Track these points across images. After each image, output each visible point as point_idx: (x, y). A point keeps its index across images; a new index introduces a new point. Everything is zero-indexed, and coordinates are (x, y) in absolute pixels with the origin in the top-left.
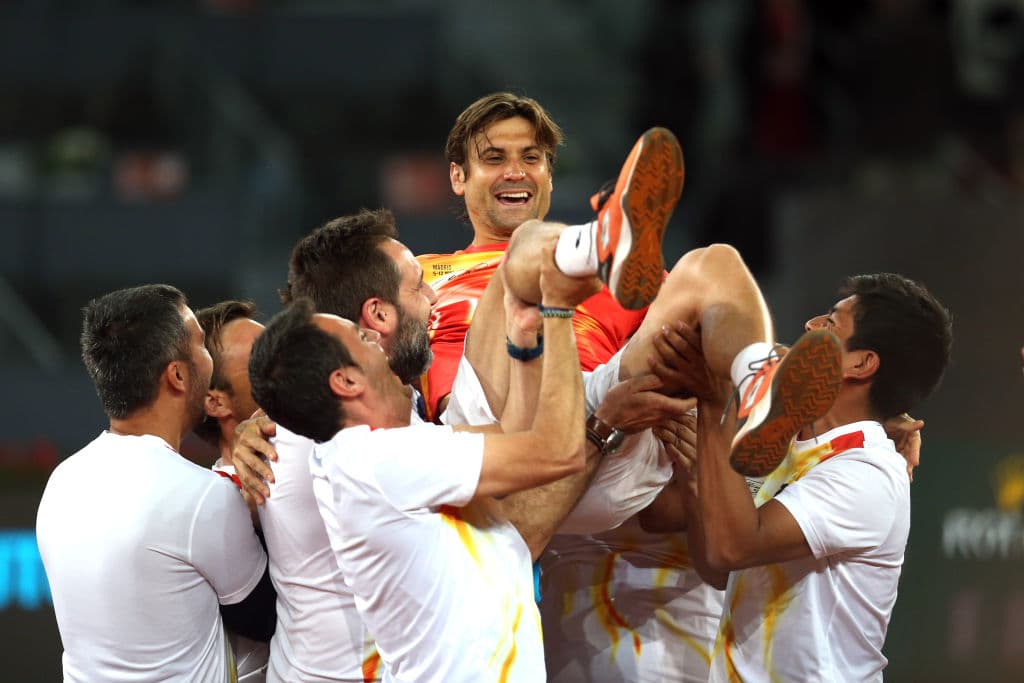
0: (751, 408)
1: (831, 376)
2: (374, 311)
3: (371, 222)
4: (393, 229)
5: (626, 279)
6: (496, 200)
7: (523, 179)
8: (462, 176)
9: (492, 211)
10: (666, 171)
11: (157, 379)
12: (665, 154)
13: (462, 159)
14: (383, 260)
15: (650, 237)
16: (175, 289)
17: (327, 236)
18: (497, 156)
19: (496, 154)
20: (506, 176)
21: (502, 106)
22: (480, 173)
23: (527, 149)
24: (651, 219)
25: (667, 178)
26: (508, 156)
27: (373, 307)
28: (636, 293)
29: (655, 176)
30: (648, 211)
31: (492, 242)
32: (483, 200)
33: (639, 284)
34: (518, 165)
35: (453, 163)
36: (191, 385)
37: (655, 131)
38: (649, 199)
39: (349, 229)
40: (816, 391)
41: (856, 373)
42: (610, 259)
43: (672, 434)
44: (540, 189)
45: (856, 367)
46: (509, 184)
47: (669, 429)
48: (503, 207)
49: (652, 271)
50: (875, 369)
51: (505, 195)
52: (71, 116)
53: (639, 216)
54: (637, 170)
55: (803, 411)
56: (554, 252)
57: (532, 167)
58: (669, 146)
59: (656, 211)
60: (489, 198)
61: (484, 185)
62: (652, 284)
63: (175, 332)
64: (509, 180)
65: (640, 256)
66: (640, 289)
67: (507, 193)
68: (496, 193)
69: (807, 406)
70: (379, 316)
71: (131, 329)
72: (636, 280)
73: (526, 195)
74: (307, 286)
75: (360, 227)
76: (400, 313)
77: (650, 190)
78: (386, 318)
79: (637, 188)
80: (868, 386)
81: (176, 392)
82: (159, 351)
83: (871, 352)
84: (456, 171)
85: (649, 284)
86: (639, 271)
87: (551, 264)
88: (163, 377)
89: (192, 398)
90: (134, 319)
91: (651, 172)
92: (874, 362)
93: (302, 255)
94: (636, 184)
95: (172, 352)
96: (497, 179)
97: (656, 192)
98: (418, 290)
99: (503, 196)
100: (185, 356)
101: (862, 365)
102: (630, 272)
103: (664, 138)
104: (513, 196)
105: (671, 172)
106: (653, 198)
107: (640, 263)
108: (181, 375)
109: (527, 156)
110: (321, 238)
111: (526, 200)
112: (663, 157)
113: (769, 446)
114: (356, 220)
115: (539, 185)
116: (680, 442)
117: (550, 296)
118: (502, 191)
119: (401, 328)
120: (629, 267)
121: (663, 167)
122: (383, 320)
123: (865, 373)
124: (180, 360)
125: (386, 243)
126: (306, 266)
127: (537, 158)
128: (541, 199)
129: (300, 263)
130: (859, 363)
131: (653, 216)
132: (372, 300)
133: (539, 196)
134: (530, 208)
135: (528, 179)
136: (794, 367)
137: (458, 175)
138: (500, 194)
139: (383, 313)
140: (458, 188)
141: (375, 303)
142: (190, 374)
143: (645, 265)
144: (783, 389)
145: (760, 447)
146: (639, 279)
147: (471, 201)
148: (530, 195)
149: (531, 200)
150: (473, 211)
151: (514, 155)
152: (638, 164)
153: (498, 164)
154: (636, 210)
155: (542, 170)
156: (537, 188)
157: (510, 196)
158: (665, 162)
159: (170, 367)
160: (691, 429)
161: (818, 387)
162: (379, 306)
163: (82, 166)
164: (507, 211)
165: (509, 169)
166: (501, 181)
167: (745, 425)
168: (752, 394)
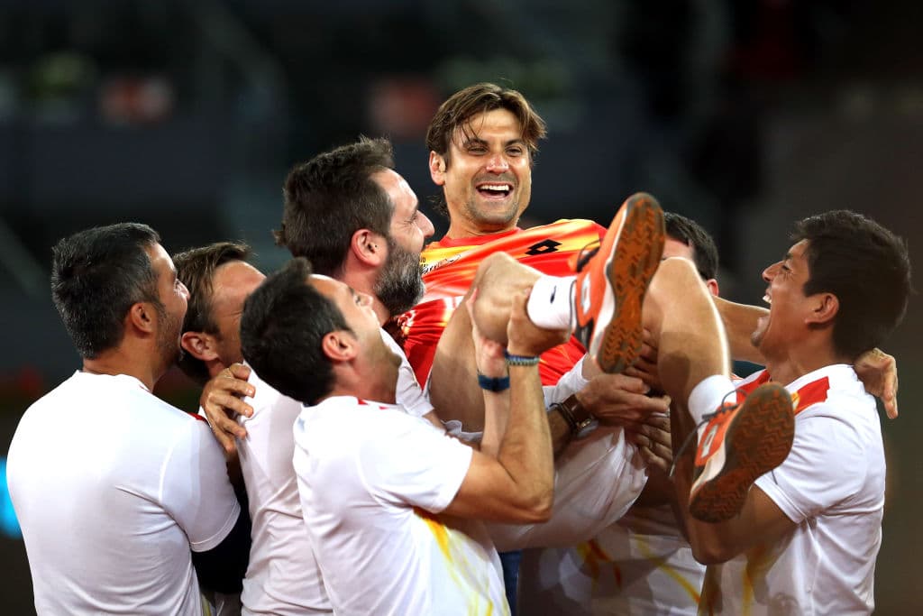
0: (707, 458)
2: (364, 243)
3: (366, 152)
4: (388, 159)
5: (608, 345)
6: (476, 191)
7: (505, 172)
8: (443, 166)
9: (473, 203)
10: (649, 238)
11: (122, 321)
12: (650, 221)
13: (443, 149)
14: (375, 191)
15: (632, 302)
16: (147, 227)
17: (320, 165)
18: (479, 147)
19: (478, 146)
20: (488, 168)
21: (489, 97)
22: (463, 164)
23: (511, 142)
24: (633, 285)
25: (650, 244)
26: (491, 148)
27: (364, 239)
28: (617, 358)
29: (639, 244)
30: (631, 278)
31: (470, 236)
32: (464, 191)
33: (620, 349)
34: (501, 157)
35: (433, 152)
36: (159, 326)
37: (639, 197)
38: (633, 265)
39: (343, 158)
41: (817, 317)
42: (591, 325)
43: (646, 438)
44: (521, 183)
45: (817, 311)
46: (492, 176)
47: (643, 434)
48: (483, 199)
49: (633, 336)
50: (834, 312)
51: (486, 187)
52: (57, 40)
53: (622, 284)
54: (621, 239)
56: (527, 300)
57: (515, 159)
58: (653, 213)
59: (638, 278)
60: (470, 188)
61: (466, 175)
62: (633, 349)
63: (140, 273)
64: (491, 172)
65: (622, 322)
66: (621, 353)
67: (489, 185)
68: (478, 184)
70: (369, 247)
71: (93, 270)
72: (618, 346)
73: (507, 188)
74: (298, 213)
75: (355, 156)
76: (391, 245)
77: (634, 258)
78: (376, 249)
79: (621, 257)
80: (829, 330)
81: (143, 334)
82: (122, 293)
83: (829, 294)
84: (435, 160)
85: (630, 348)
86: (621, 336)
87: (522, 313)
88: (127, 319)
89: (162, 339)
90: (96, 260)
91: (635, 240)
92: (833, 305)
93: (295, 182)
94: (620, 253)
95: (136, 293)
96: (479, 170)
97: (639, 259)
98: (411, 223)
99: (483, 188)
100: (152, 298)
101: (822, 308)
102: (612, 338)
103: (647, 204)
104: (495, 188)
105: (654, 238)
106: (637, 265)
107: (622, 329)
108: (148, 316)
109: (510, 149)
110: (314, 166)
111: (506, 193)
112: (646, 224)
114: (351, 149)
115: (521, 180)
116: (654, 445)
117: (517, 343)
118: (482, 182)
119: (390, 261)
120: (612, 333)
121: (647, 234)
122: (373, 251)
123: (825, 316)
124: (145, 301)
125: (381, 174)
126: (298, 194)
127: (520, 151)
128: (521, 193)
129: (292, 189)
130: (819, 307)
131: (635, 282)
132: (362, 231)
133: (520, 189)
134: (511, 202)
135: (510, 172)
137: (438, 164)
138: (482, 185)
139: (373, 245)
140: (437, 178)
141: (365, 234)
142: (158, 315)
143: (627, 330)
144: (737, 445)
145: (718, 497)
146: (621, 344)
147: (450, 192)
148: (511, 188)
149: (512, 194)
150: (453, 202)
151: (498, 148)
152: (623, 233)
153: (482, 155)
154: (619, 277)
155: (523, 164)
156: (518, 183)
157: (491, 188)
158: (649, 230)
159: (134, 308)
160: (665, 430)
162: (369, 237)
163: (67, 91)
164: (487, 204)
165: (492, 161)
166: (483, 172)
167: (702, 475)
168: (708, 443)
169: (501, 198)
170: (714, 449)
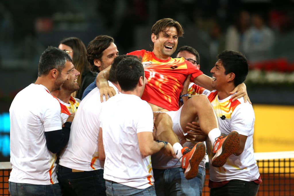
0: (217, 151)
1: (237, 142)
6: (164, 46)
9: (163, 50)
18: (167, 36)
26: (170, 36)
32: (161, 46)
34: (172, 39)
40: (234, 147)
46: (169, 44)
48: (165, 49)
50: (234, 77)
51: (167, 46)
55: (231, 152)
64: (169, 42)
69: (232, 150)
73: (172, 47)
83: (232, 73)
95: (57, 66)
96: (167, 41)
99: (166, 46)
100: (60, 71)
101: (231, 77)
104: (169, 47)
108: (56, 73)
109: (174, 37)
111: (171, 48)
113: (222, 160)
115: (175, 45)
118: (166, 44)
127: (176, 38)
134: (171, 51)
135: (173, 43)
136: (228, 141)
137: (154, 37)
140: (153, 40)
144: (225, 147)
145: (220, 161)
148: (173, 47)
149: (172, 49)
150: (157, 48)
151: (172, 37)
155: (176, 41)
159: (54, 69)
161: (234, 145)
164: (167, 51)
165: (170, 40)
166: (167, 42)
167: (215, 155)
168: (216, 147)
169: (169, 50)
170: (219, 148)
